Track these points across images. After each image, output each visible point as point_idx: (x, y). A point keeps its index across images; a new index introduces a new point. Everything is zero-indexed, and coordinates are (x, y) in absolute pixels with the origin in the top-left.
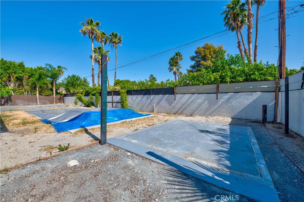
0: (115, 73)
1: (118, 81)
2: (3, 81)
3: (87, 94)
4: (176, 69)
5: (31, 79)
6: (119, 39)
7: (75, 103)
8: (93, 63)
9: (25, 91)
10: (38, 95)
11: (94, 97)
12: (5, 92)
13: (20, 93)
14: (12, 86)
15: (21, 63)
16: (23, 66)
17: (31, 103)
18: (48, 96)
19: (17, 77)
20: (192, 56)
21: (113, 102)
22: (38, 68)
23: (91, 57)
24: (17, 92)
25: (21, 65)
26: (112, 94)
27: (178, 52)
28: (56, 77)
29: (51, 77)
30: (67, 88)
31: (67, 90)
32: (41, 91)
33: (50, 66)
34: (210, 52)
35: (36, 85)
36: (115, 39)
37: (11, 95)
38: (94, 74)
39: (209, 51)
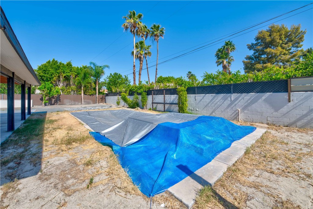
0: (157, 69)
1: (161, 78)
2: (54, 81)
3: (131, 93)
4: (227, 62)
5: (77, 78)
6: (161, 31)
7: (117, 103)
8: (134, 59)
9: (72, 90)
10: (82, 94)
11: (140, 97)
12: (55, 91)
13: (67, 93)
14: (61, 86)
15: (69, 63)
16: (71, 65)
17: (77, 103)
18: (91, 96)
19: (65, 77)
20: (251, 44)
21: (164, 104)
22: (83, 67)
23: (133, 53)
24: (65, 91)
25: (69, 65)
26: (164, 93)
27: (229, 42)
28: (99, 76)
29: (95, 76)
30: (109, 87)
31: (109, 89)
32: (86, 90)
33: (94, 64)
34: (280, 35)
35: (81, 84)
36: (157, 31)
37: (60, 95)
38: (135, 71)
39: (278, 34)
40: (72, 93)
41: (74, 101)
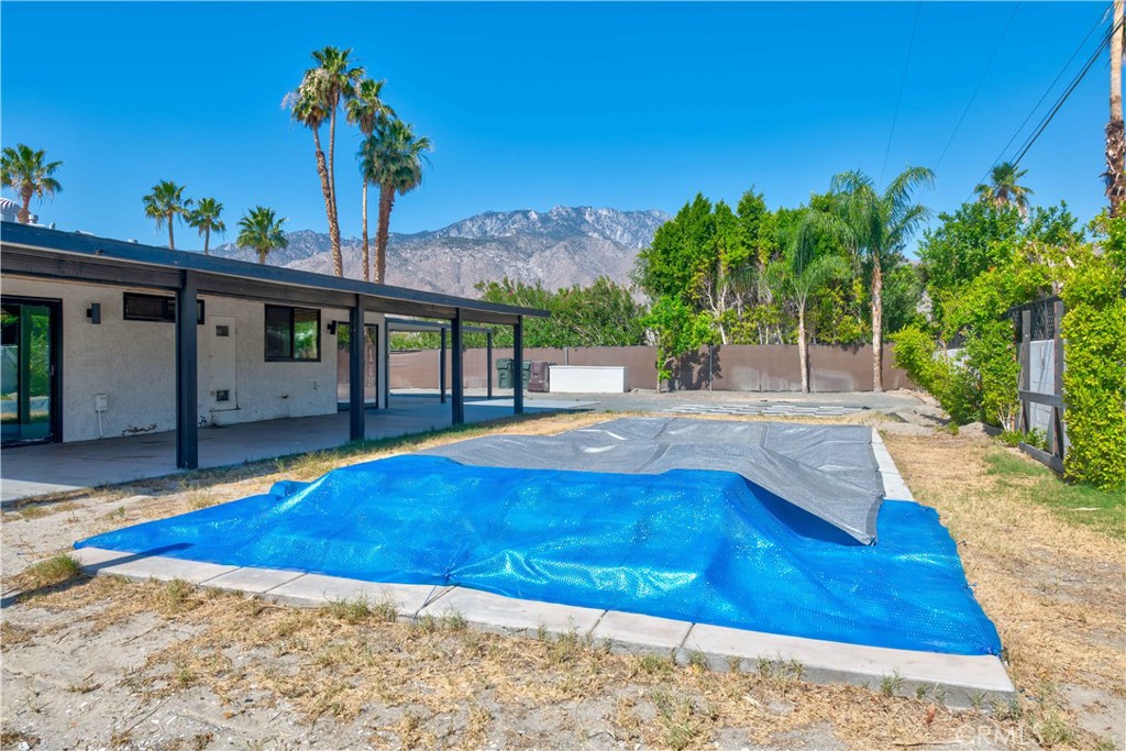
2: (696, 290)
9: (762, 324)
10: (801, 343)
13: (746, 336)
14: (721, 306)
17: (782, 384)
18: (850, 350)
24: (735, 330)
32: (822, 321)
35: (795, 292)
37: (719, 347)
40: (764, 339)
41: (772, 374)
